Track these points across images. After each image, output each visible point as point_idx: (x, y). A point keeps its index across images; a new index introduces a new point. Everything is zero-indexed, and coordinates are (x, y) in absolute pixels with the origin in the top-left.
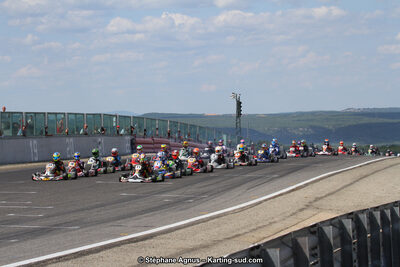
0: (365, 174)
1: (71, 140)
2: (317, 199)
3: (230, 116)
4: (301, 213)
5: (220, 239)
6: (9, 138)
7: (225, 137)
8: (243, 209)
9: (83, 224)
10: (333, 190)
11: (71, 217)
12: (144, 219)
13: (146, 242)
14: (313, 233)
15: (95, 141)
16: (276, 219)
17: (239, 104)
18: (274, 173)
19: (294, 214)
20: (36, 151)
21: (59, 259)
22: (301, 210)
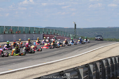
0: (113, 47)
1: (25, 35)
2: (99, 54)
3: (72, 29)
4: (95, 58)
5: (72, 64)
6: (7, 34)
7: (71, 35)
8: (78, 56)
9: (33, 59)
10: (104, 52)
13: (51, 65)
15: (32, 35)
16: (88, 59)
18: (86, 46)
19: (93, 58)
21: (28, 69)
22: (95, 57)
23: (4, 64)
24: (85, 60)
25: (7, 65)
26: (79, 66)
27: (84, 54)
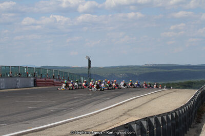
2: (129, 110)
7: (82, 79)
8: (91, 115)
9: (9, 122)
10: (137, 106)
12: (40, 120)
13: (42, 132)
14: (126, 128)
15: (16, 80)
16: (108, 121)
17: (90, 62)
18: (107, 97)
19: (117, 118)
22: (121, 116)
24: (103, 122)
27: (103, 111)
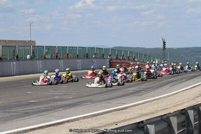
1: (80, 61)
3: (158, 49)
5: (159, 109)
6: (49, 59)
8: (169, 96)
9: (92, 102)
11: (86, 99)
12: (121, 100)
13: (124, 111)
15: (92, 61)
16: (185, 101)
17: (164, 43)
18: (183, 79)
19: (194, 99)
20: (62, 66)
21: (84, 118)
22: (197, 97)
23: (45, 111)
24: (181, 103)
25: (50, 112)
26: (170, 113)
27: (180, 92)
